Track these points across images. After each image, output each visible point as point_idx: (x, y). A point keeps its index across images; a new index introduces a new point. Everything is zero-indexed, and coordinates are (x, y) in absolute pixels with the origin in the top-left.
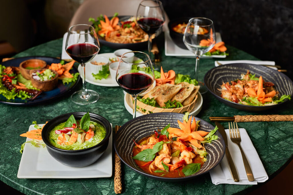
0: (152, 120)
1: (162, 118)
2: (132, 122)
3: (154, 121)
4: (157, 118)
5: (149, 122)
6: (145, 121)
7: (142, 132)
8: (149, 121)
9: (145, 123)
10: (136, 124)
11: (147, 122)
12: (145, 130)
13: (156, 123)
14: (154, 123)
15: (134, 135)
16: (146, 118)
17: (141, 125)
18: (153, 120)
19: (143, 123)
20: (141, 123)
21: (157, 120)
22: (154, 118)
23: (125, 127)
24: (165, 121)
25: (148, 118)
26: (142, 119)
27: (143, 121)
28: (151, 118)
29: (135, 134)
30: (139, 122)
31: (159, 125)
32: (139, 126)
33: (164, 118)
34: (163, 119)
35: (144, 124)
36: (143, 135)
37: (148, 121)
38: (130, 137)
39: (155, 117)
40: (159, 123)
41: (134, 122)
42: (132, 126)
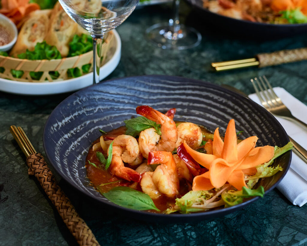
0: (246, 115)
1: (262, 125)
2: (212, 89)
3: (248, 118)
4: (257, 118)
5: (240, 113)
6: (236, 107)
7: (211, 116)
8: (243, 112)
9: (232, 108)
10: (216, 97)
11: (236, 111)
12: (219, 120)
13: (247, 125)
14: (244, 122)
15: (192, 109)
16: (242, 103)
17: (222, 107)
18: (249, 116)
19: (229, 106)
20: (225, 104)
21: (253, 123)
22: (253, 115)
23: (188, 85)
24: (261, 133)
25: (245, 106)
26: (234, 98)
27: (232, 104)
28: (249, 110)
29: (194, 109)
30: (225, 101)
31: (247, 132)
32: (218, 105)
33: (264, 127)
34: (261, 128)
35: (229, 110)
36: (206, 123)
37: (240, 110)
38: (179, 103)
39: (256, 114)
40: (250, 130)
41: (215, 91)
42: (204, 93)
